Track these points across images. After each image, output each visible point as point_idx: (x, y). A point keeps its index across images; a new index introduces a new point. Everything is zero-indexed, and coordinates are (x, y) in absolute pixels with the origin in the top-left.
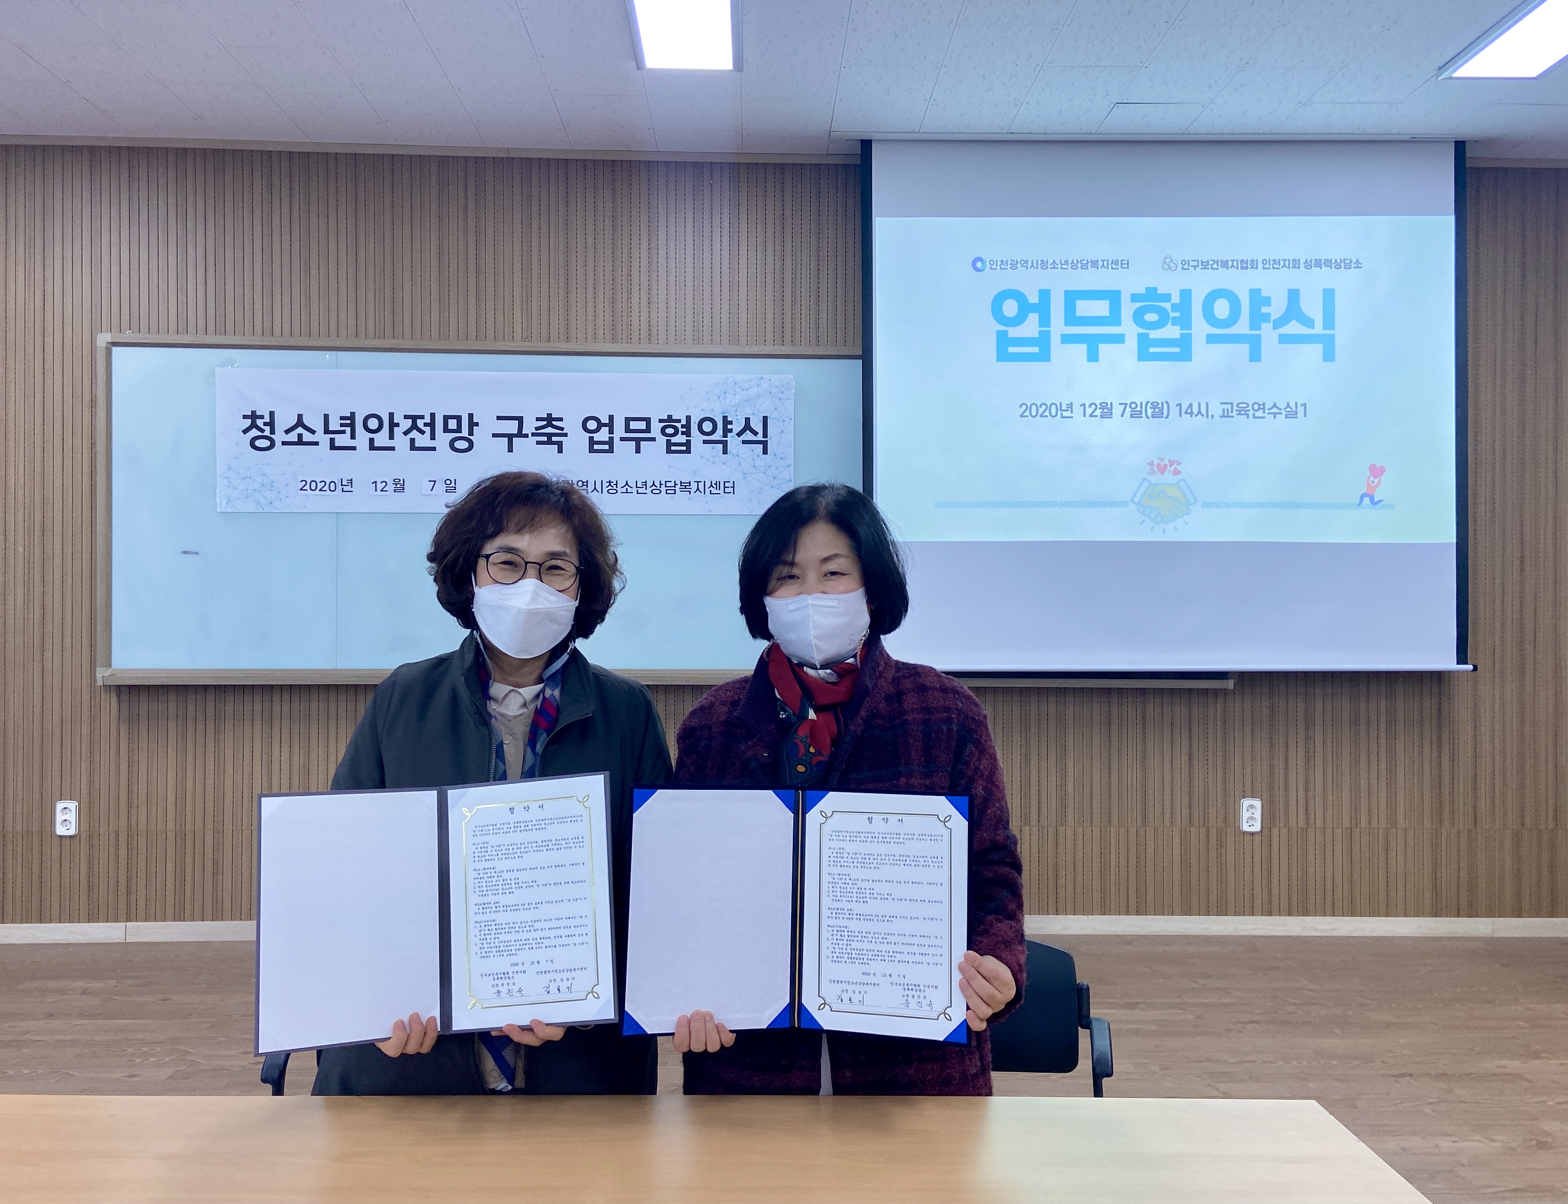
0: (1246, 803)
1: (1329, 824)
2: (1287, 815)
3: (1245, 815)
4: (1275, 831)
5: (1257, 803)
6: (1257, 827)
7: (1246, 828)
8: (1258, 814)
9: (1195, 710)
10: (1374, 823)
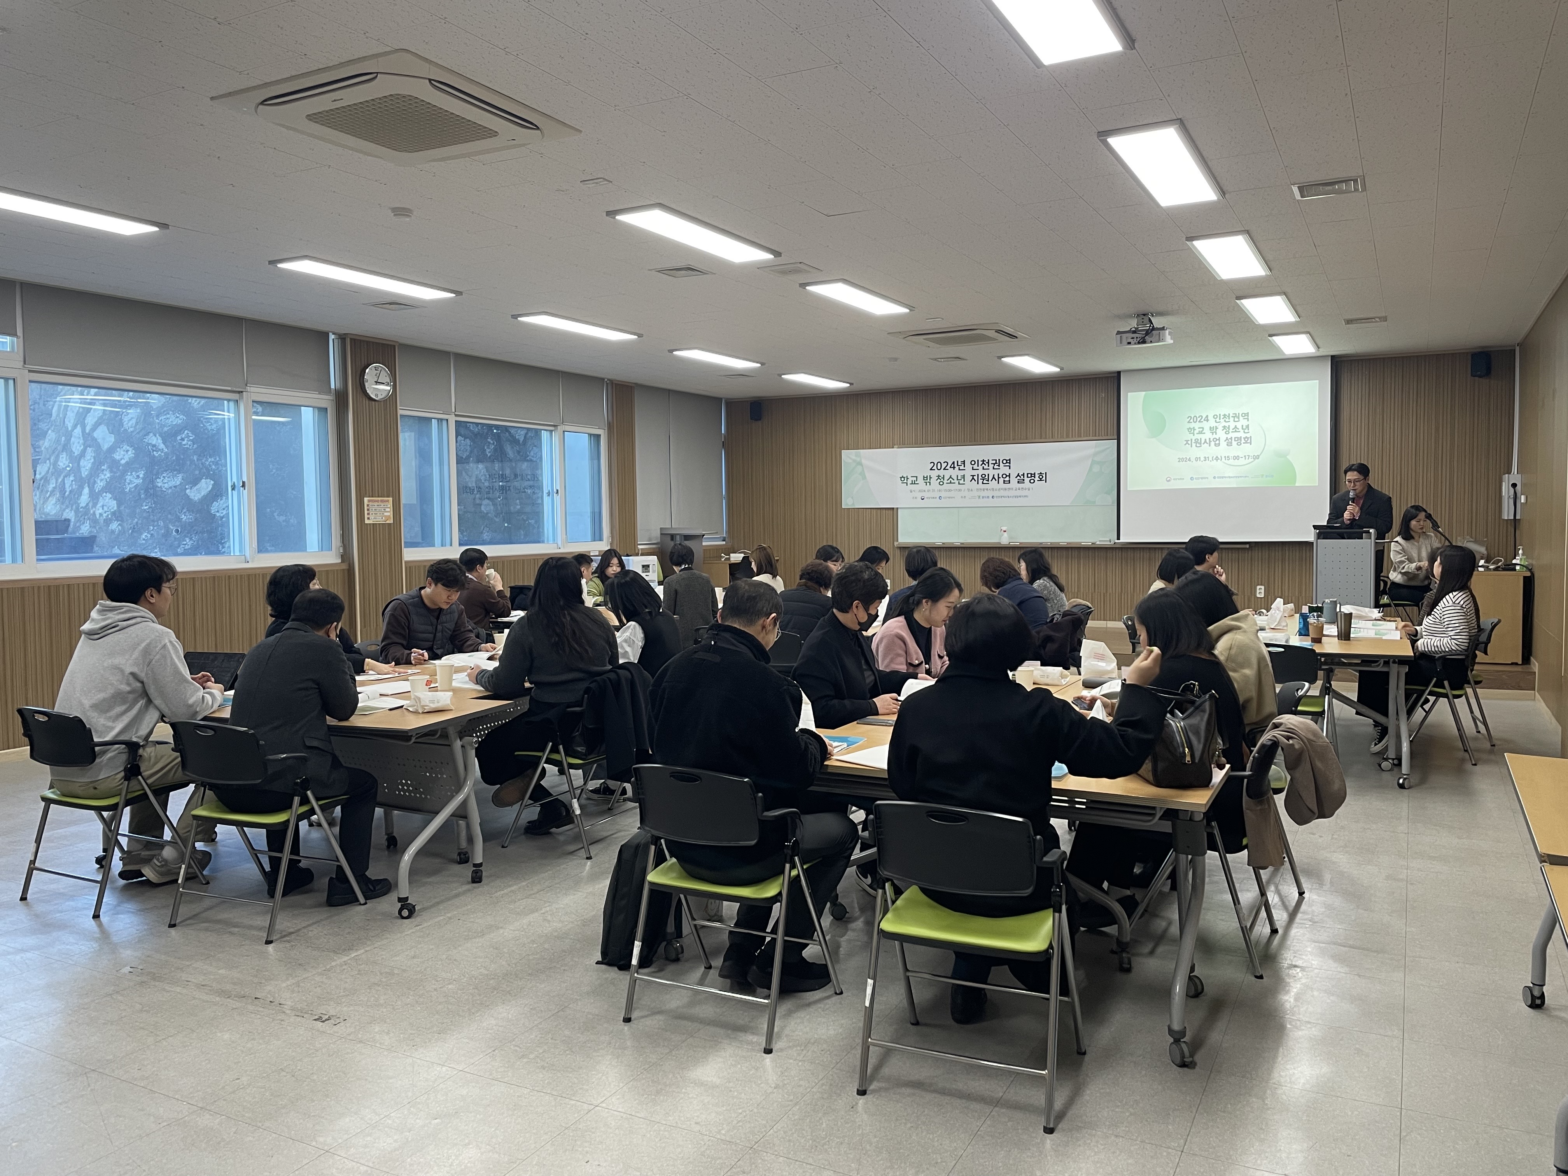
0: (1258, 587)
1: (1290, 595)
2: (1274, 591)
3: (1258, 591)
4: (1270, 597)
5: (1263, 587)
6: (1263, 596)
7: (1258, 596)
8: (1263, 591)
9: (1240, 555)
10: (1307, 595)
